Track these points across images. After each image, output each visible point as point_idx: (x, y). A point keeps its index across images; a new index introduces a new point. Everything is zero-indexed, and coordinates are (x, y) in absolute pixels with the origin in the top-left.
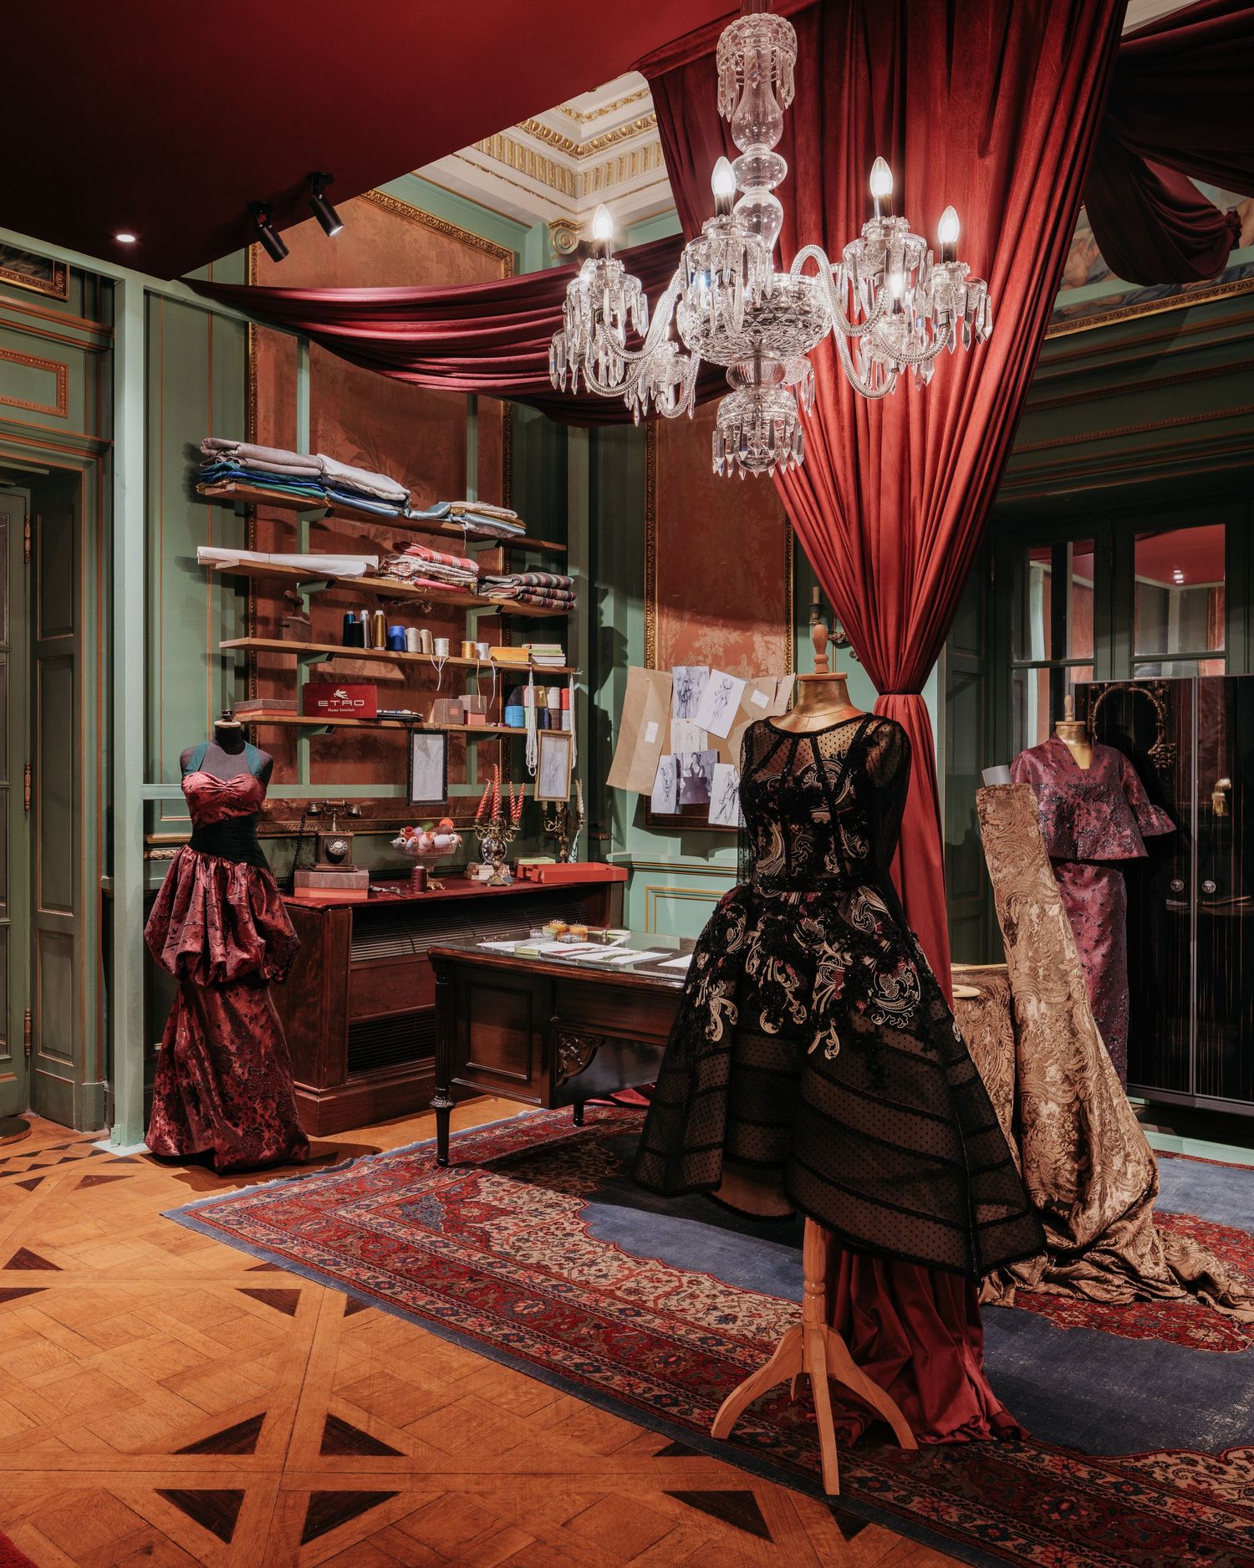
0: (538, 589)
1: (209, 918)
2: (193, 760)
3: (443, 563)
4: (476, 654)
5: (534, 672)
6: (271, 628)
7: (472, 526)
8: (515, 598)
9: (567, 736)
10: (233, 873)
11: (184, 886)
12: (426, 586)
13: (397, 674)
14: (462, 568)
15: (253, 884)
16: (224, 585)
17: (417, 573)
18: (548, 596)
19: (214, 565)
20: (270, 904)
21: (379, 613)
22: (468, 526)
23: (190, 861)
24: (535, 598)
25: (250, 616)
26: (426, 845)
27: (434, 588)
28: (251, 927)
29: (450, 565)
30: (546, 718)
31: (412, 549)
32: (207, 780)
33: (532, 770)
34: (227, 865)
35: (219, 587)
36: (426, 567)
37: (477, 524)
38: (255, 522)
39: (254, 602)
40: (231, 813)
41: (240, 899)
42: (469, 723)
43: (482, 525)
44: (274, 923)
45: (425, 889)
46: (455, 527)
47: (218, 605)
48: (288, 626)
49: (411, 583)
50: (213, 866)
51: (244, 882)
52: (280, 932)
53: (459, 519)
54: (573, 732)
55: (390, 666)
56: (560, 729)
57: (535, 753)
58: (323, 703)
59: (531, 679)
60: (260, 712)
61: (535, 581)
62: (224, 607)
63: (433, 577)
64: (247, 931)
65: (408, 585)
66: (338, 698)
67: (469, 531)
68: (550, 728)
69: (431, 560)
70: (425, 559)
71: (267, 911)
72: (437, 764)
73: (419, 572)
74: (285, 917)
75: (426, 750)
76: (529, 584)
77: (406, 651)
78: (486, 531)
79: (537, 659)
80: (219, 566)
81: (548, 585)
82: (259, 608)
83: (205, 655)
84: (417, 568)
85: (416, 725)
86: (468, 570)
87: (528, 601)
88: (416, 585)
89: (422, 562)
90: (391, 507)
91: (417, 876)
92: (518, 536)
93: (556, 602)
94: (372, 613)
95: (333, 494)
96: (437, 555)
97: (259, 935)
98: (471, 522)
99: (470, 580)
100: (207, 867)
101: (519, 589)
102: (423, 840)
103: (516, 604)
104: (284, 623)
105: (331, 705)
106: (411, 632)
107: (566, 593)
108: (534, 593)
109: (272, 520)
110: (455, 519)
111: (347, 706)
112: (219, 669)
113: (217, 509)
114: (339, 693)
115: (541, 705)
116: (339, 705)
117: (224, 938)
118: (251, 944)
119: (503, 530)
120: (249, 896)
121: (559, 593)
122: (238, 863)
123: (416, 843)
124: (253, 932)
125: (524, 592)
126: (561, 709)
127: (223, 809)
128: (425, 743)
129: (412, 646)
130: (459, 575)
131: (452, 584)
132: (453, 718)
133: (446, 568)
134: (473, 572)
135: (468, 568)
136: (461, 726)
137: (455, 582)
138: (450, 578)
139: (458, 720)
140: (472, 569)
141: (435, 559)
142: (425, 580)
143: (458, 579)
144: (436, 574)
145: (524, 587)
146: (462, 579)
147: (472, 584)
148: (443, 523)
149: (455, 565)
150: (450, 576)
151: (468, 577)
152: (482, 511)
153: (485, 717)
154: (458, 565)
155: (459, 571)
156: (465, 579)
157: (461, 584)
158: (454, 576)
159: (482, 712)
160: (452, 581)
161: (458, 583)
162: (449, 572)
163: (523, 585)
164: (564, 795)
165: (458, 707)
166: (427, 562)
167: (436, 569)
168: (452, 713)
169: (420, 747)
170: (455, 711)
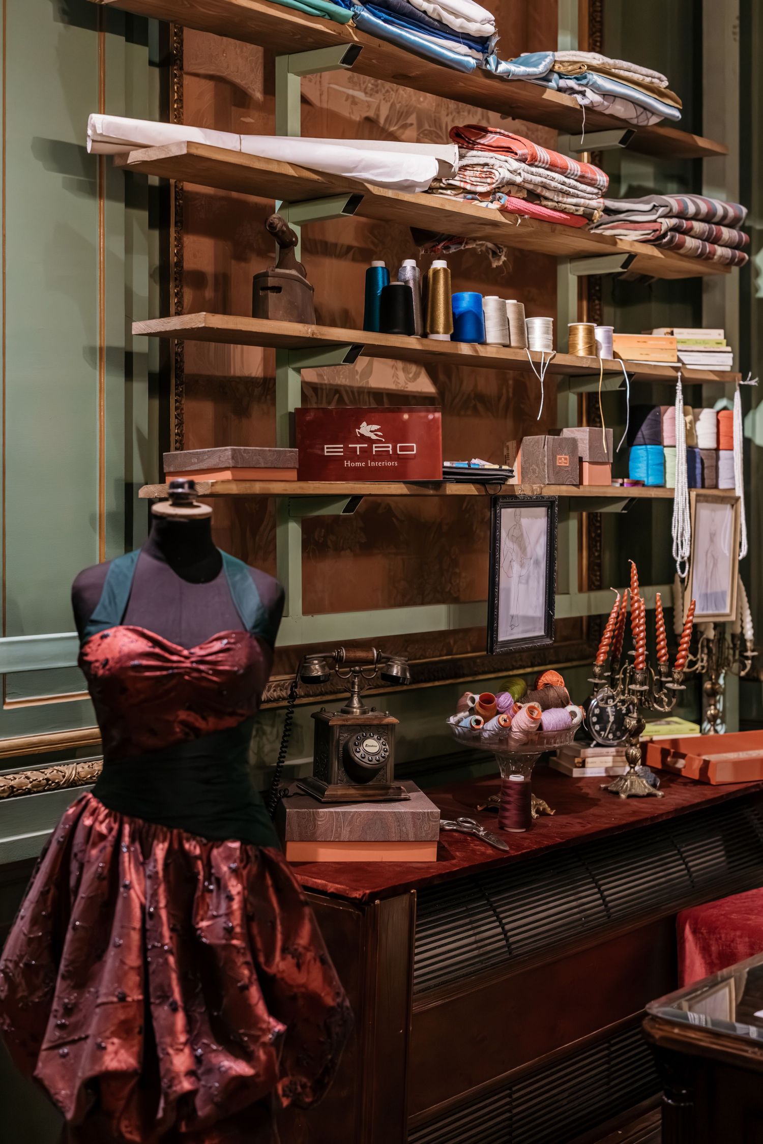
0: (696, 225)
1: (154, 982)
2: (104, 597)
3: (552, 167)
4: (593, 347)
5: (683, 380)
6: (209, 293)
7: (595, 100)
8: (656, 241)
9: (728, 499)
10: (208, 865)
11: (90, 900)
12: (520, 213)
13: (424, 385)
14: (580, 179)
15: (253, 888)
16: (131, 202)
17: (509, 186)
18: (709, 238)
19: (126, 155)
20: (290, 933)
21: (439, 264)
22: (592, 97)
23: (102, 837)
24: (691, 243)
25: (173, 269)
26: (526, 732)
27: (536, 217)
28: (254, 993)
29: (563, 171)
30: (698, 465)
31: (490, 139)
32: (142, 645)
33: (683, 565)
34: (193, 847)
35: (122, 205)
36: (525, 174)
37: (607, 95)
38: (181, 78)
39: (179, 240)
40: (201, 724)
41: (229, 931)
42: (586, 481)
43: (616, 96)
44: (301, 978)
45: (526, 822)
46: (565, 100)
47: (118, 246)
48: (277, 289)
49: (495, 206)
50: (160, 850)
51: (235, 888)
52: (314, 999)
53: (572, 83)
54: (739, 492)
55: (413, 368)
56: (716, 487)
57: (687, 536)
58: (331, 450)
59: (679, 396)
60: (228, 475)
61: (692, 209)
62: (129, 249)
63: (533, 196)
64: (248, 1008)
65: (490, 209)
66: (364, 439)
67: (589, 109)
68: (703, 487)
69: (532, 161)
70: (523, 160)
71: (284, 950)
72: (537, 566)
73: (511, 183)
74: (323, 961)
76: (682, 215)
77: (483, 343)
78: (620, 108)
79: (686, 358)
80: (135, 156)
81: (711, 217)
82: (187, 255)
83: (92, 350)
84: (508, 176)
85: (497, 488)
86: (592, 183)
87: (681, 245)
88: (503, 210)
89: (515, 165)
90: (464, 49)
91: (513, 797)
92: (666, 121)
93: (720, 251)
94: (424, 265)
95: (366, 14)
96: (543, 153)
97: (272, 1012)
98: (596, 89)
99: (593, 203)
100: (147, 853)
101: (667, 223)
102: (521, 720)
103: (655, 252)
104: (271, 282)
105: (351, 454)
106: (491, 303)
107: (735, 234)
108: (690, 232)
109: (211, 77)
110: (563, 83)
111: (382, 456)
112: (121, 380)
113: (115, 41)
114: (365, 429)
115: (691, 441)
116: (366, 452)
117: (190, 1027)
118: (255, 1039)
119: (645, 108)
120: (248, 919)
121: (725, 233)
122: (220, 840)
123: (506, 729)
124: (261, 1009)
125: (675, 229)
126: (717, 450)
127: (183, 715)
128: (518, 525)
129: (492, 333)
130: (579, 193)
131: (563, 211)
132: (558, 473)
133: (555, 179)
134: (599, 189)
135: (592, 179)
136: (574, 489)
137: (567, 206)
138: (560, 199)
139: (569, 478)
140: (598, 183)
141: (539, 158)
142: (520, 200)
143: (574, 200)
144: (539, 190)
145: (674, 221)
146: (582, 201)
147: (596, 211)
148: (544, 92)
149: (572, 172)
150: (561, 194)
151: (591, 196)
152: (613, 70)
153: (608, 469)
154: (579, 173)
155: (578, 184)
156: (587, 201)
157: (581, 210)
158: (568, 194)
159: (607, 461)
160: (564, 203)
161: (574, 208)
162: (560, 186)
163: (671, 217)
164: (727, 611)
165: (566, 451)
166: (523, 165)
167: (538, 179)
168: (560, 463)
169: (510, 535)
170: (566, 459)
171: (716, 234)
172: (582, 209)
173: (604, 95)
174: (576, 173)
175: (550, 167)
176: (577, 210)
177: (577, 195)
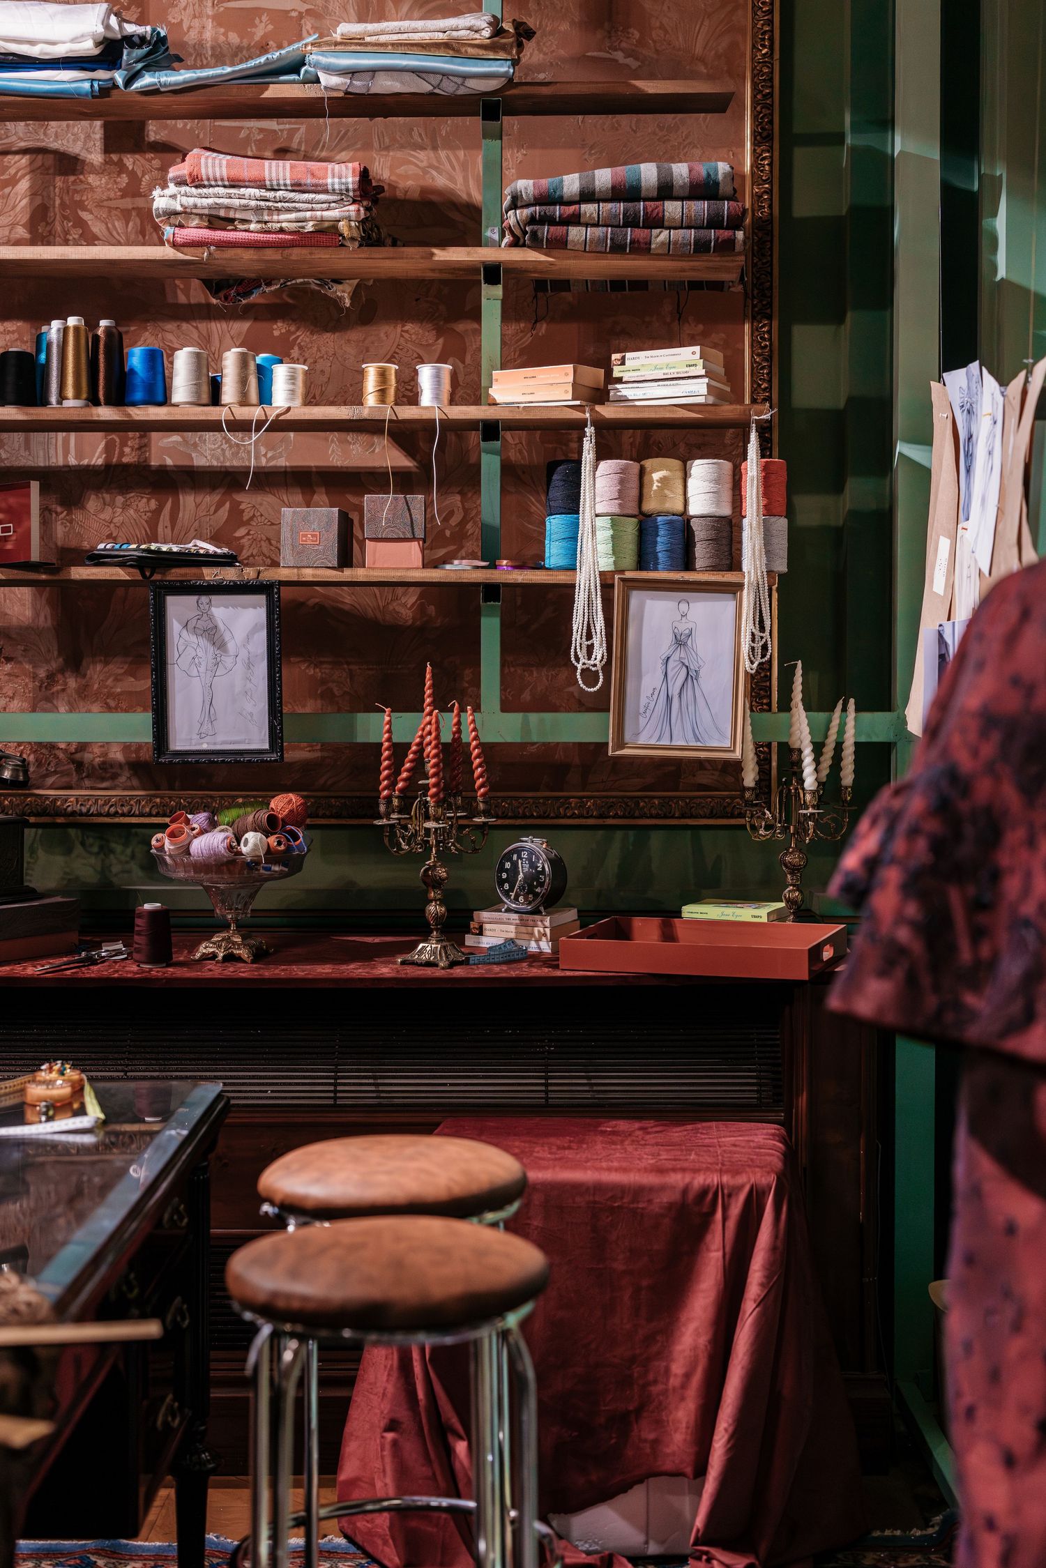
0: (589, 209)
3: (235, 183)
5: (603, 422)
7: (334, 80)
8: (521, 242)
9: (740, 588)
14: (298, 187)
18: (631, 221)
24: (575, 233)
27: (231, 245)
29: (260, 184)
33: (592, 676)
37: (352, 72)
42: (365, 563)
43: (373, 71)
57: (602, 634)
61: (572, 189)
63: (216, 220)
68: (676, 568)
69: (195, 181)
72: (249, 665)
75: (213, 635)
77: (157, 403)
78: (386, 85)
79: (625, 391)
81: (626, 192)
85: (176, 574)
86: (322, 189)
87: (560, 244)
88: (174, 245)
89: (173, 190)
90: (68, 75)
96: (214, 170)
98: (329, 69)
99: (334, 214)
106: (182, 356)
107: (700, 208)
108: (575, 220)
115: (650, 505)
119: (445, 74)
121: (672, 209)
125: (532, 220)
126: (736, 517)
129: (181, 391)
130: (297, 205)
131: (282, 231)
132: (298, 553)
133: (244, 195)
134: (342, 194)
135: (316, 185)
136: (334, 573)
137: (284, 225)
138: (266, 218)
139: (320, 558)
140: (330, 187)
141: (204, 177)
142: (202, 230)
143: (293, 216)
144: (222, 213)
145: (526, 212)
146: (308, 214)
147: (341, 223)
148: (267, 89)
149: (275, 183)
150: (266, 212)
151: (325, 206)
152: (368, 39)
153: (415, 548)
154: (288, 182)
155: (292, 195)
156: (319, 213)
157: (309, 227)
158: (278, 210)
159: (409, 535)
160: (278, 222)
161: (295, 224)
162: (253, 203)
163: (527, 206)
164: (727, 743)
165: (315, 526)
166: (184, 189)
167: (210, 201)
168: (302, 541)
169: (191, 625)
170: (312, 536)
171: (646, 214)
172: (311, 223)
173: (353, 73)
174: (281, 182)
175: (232, 183)
176: (303, 227)
177: (295, 208)
